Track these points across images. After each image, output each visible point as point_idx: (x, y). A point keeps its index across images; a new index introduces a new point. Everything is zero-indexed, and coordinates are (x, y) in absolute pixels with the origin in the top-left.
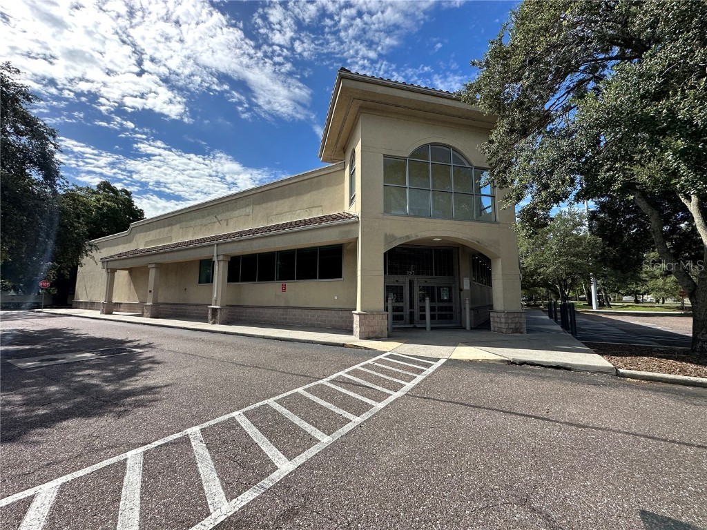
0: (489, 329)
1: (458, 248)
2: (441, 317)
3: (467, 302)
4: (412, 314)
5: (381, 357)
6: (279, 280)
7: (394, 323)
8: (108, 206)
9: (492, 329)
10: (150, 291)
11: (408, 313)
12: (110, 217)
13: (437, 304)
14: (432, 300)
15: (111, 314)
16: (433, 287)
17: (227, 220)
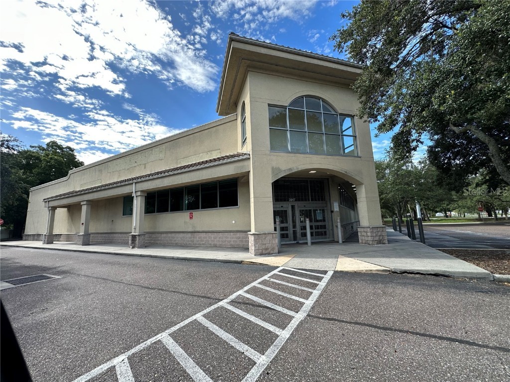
0: (358, 241)
1: (328, 179)
2: (318, 234)
3: (339, 221)
4: (295, 232)
5: (275, 272)
6: (188, 209)
7: (281, 241)
8: (56, 160)
9: (360, 241)
10: (83, 224)
11: (292, 232)
12: (57, 168)
13: (314, 224)
14: (311, 221)
15: (52, 243)
16: (310, 210)
17: (145, 164)
